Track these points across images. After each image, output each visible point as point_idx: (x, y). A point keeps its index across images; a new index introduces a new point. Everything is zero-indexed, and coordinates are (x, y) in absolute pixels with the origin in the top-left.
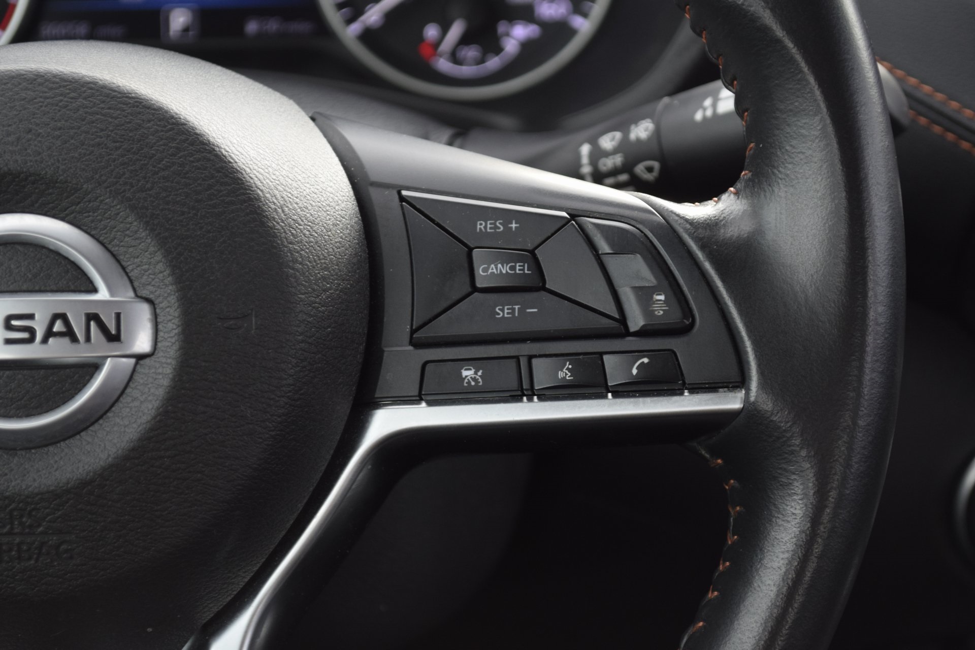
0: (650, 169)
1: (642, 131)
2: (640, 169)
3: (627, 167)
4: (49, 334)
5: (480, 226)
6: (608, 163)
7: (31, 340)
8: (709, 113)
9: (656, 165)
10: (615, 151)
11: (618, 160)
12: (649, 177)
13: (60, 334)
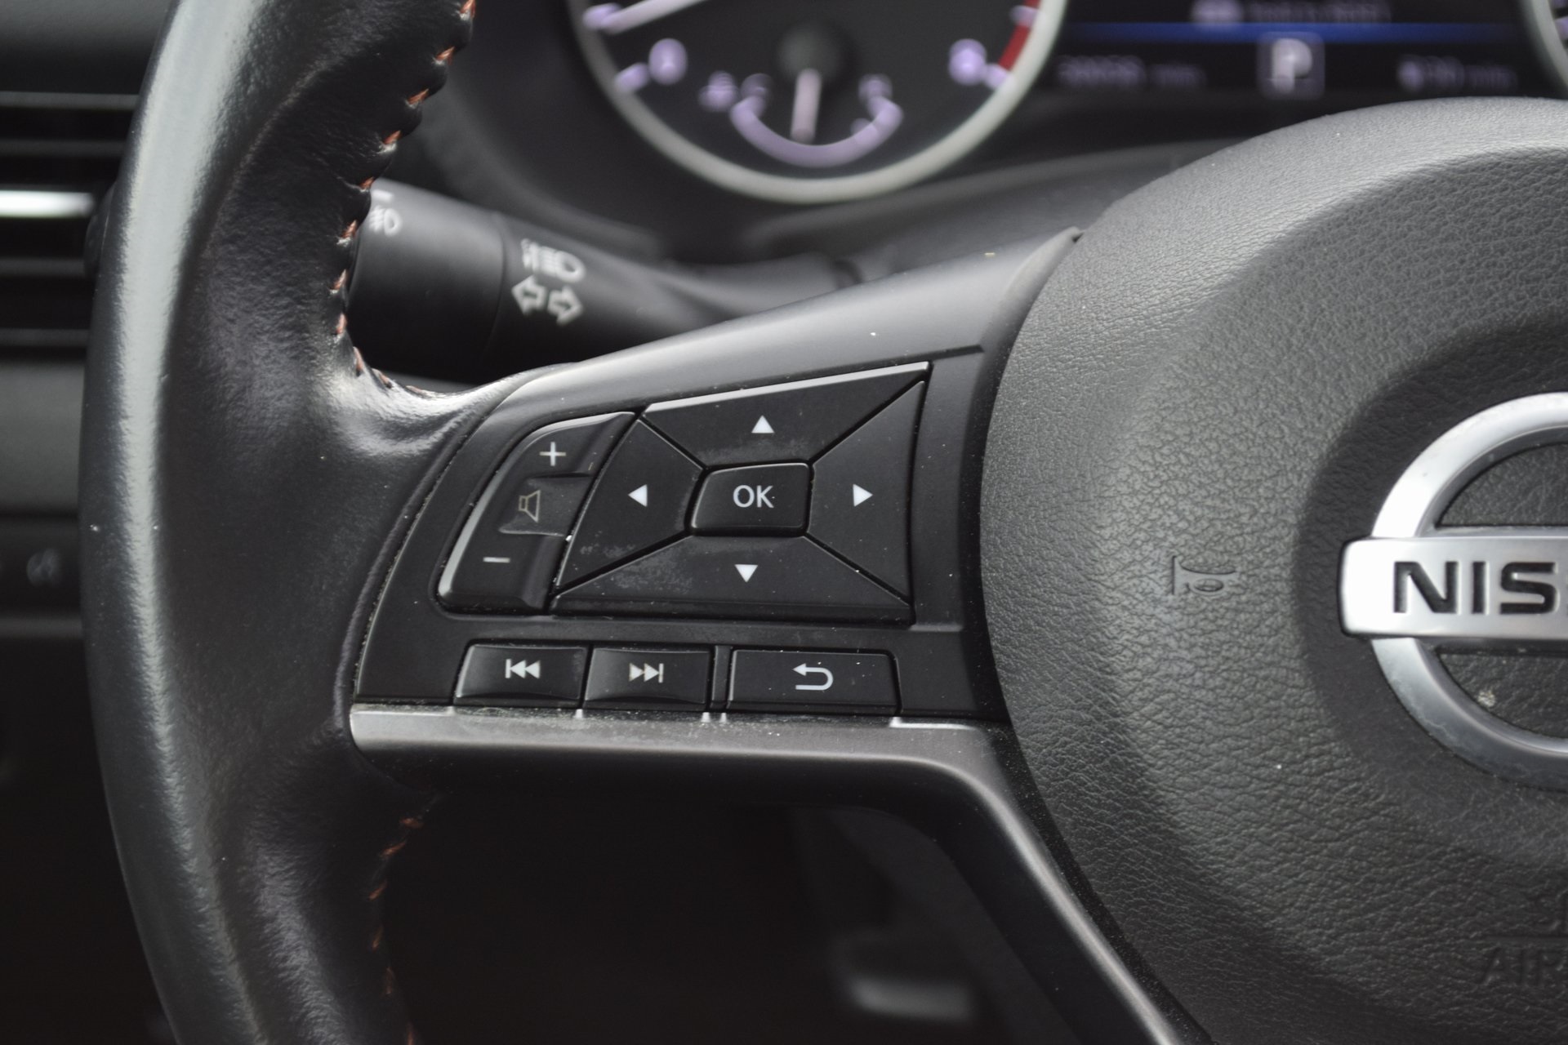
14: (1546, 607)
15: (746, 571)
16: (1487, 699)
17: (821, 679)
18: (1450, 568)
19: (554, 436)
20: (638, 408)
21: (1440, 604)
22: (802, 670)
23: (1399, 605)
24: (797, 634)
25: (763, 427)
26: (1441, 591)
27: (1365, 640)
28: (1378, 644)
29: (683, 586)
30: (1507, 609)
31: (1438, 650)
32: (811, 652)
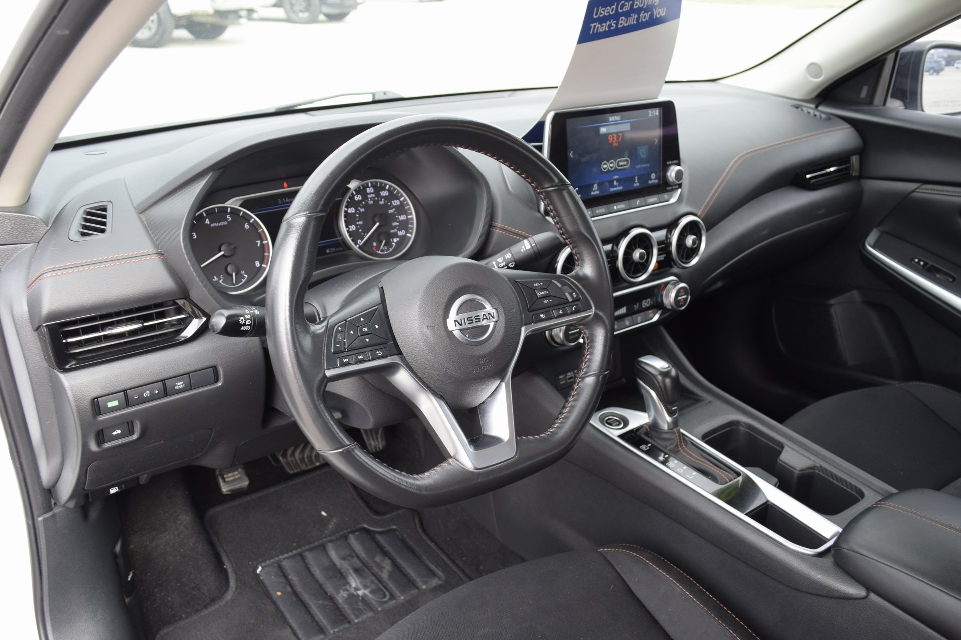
0: (512, 265)
1: (508, 256)
2: (510, 265)
3: (507, 265)
4: (483, 319)
5: (534, 285)
6: (501, 265)
7: (480, 321)
8: (524, 250)
9: (514, 263)
10: (502, 262)
11: (504, 264)
12: (512, 266)
13: (485, 319)
14: (473, 323)
15: (368, 340)
16: (467, 336)
17: (380, 353)
18: (461, 320)
19: (339, 326)
20: (346, 320)
21: (461, 325)
22: (378, 353)
23: (456, 326)
24: (375, 348)
25: (362, 320)
26: (461, 323)
27: (452, 331)
28: (454, 332)
29: (361, 345)
30: (469, 324)
31: (461, 330)
32: (378, 350)
